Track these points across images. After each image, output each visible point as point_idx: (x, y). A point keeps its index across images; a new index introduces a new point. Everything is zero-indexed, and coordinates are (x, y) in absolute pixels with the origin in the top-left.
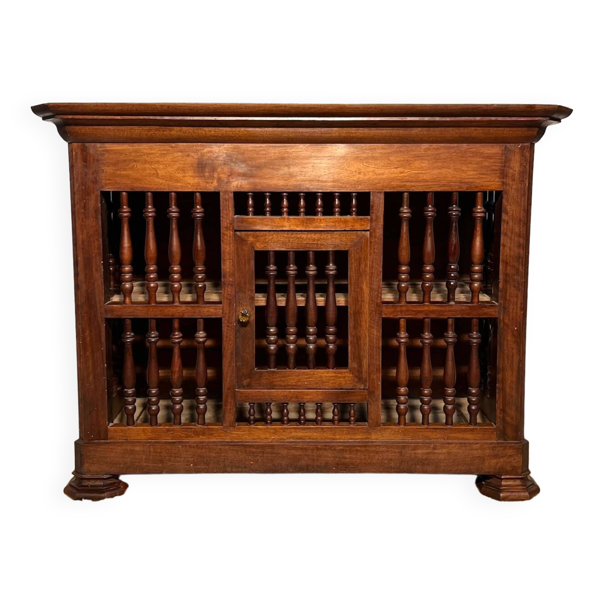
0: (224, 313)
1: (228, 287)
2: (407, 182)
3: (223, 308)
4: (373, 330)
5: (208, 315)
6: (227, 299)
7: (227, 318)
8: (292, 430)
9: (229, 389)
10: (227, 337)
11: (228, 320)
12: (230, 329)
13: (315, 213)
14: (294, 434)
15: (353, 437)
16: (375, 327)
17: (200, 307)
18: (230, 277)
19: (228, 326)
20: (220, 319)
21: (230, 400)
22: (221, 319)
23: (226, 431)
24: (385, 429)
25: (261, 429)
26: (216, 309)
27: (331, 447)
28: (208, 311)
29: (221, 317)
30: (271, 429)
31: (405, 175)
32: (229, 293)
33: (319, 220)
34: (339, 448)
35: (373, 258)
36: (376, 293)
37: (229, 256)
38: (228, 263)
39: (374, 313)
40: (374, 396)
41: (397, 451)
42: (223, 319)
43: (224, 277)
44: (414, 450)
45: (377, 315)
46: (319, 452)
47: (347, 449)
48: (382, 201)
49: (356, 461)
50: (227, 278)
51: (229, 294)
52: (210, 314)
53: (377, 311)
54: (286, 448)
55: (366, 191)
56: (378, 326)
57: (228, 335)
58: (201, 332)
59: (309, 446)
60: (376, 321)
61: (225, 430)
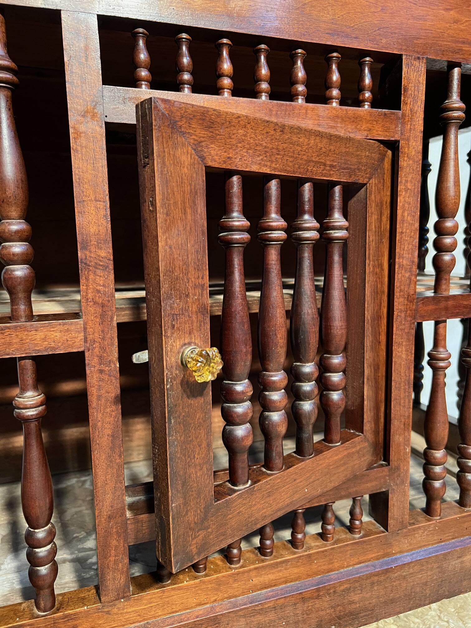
0: (90, 337)
1: (95, 273)
2: (464, 43)
3: (85, 329)
4: (400, 349)
5: (46, 350)
6: (95, 303)
7: (97, 350)
8: (253, 573)
9: (110, 517)
10: (99, 398)
11: (100, 357)
12: (106, 377)
13: (291, 97)
14: (256, 581)
15: (362, 558)
16: (404, 343)
17: (25, 329)
18: (101, 249)
19: (101, 371)
20: (80, 356)
21: (114, 543)
22: (83, 353)
23: (108, 613)
24: (414, 530)
25: (188, 588)
26: (68, 330)
27: (329, 589)
28: (44, 339)
29: (81, 350)
30: (210, 582)
31: (462, 27)
32: (98, 288)
33: (304, 111)
34: (342, 588)
35: (405, 201)
36: (407, 275)
37: (95, 192)
38: (92, 210)
39: (403, 315)
40: (399, 476)
41: (436, 566)
42: (87, 354)
43: (85, 248)
44: (460, 557)
45: (409, 319)
46: (306, 605)
47: (357, 585)
48: (423, 79)
49: (370, 603)
50: (93, 249)
51: (98, 291)
52: (53, 345)
53: (409, 312)
54: (244, 616)
55: (395, 52)
56: (408, 340)
57: (103, 392)
58: (30, 393)
59: (288, 599)
60: (406, 331)
61: (106, 610)
